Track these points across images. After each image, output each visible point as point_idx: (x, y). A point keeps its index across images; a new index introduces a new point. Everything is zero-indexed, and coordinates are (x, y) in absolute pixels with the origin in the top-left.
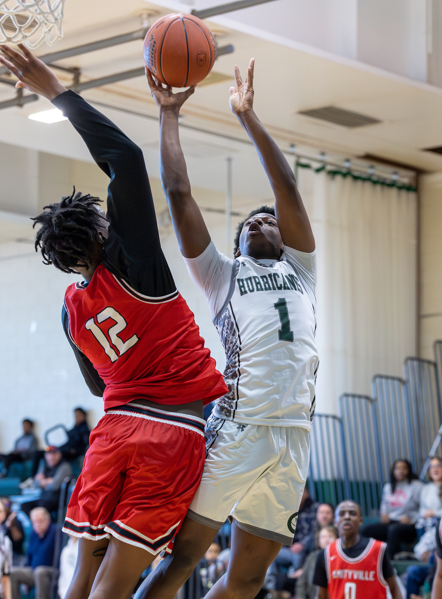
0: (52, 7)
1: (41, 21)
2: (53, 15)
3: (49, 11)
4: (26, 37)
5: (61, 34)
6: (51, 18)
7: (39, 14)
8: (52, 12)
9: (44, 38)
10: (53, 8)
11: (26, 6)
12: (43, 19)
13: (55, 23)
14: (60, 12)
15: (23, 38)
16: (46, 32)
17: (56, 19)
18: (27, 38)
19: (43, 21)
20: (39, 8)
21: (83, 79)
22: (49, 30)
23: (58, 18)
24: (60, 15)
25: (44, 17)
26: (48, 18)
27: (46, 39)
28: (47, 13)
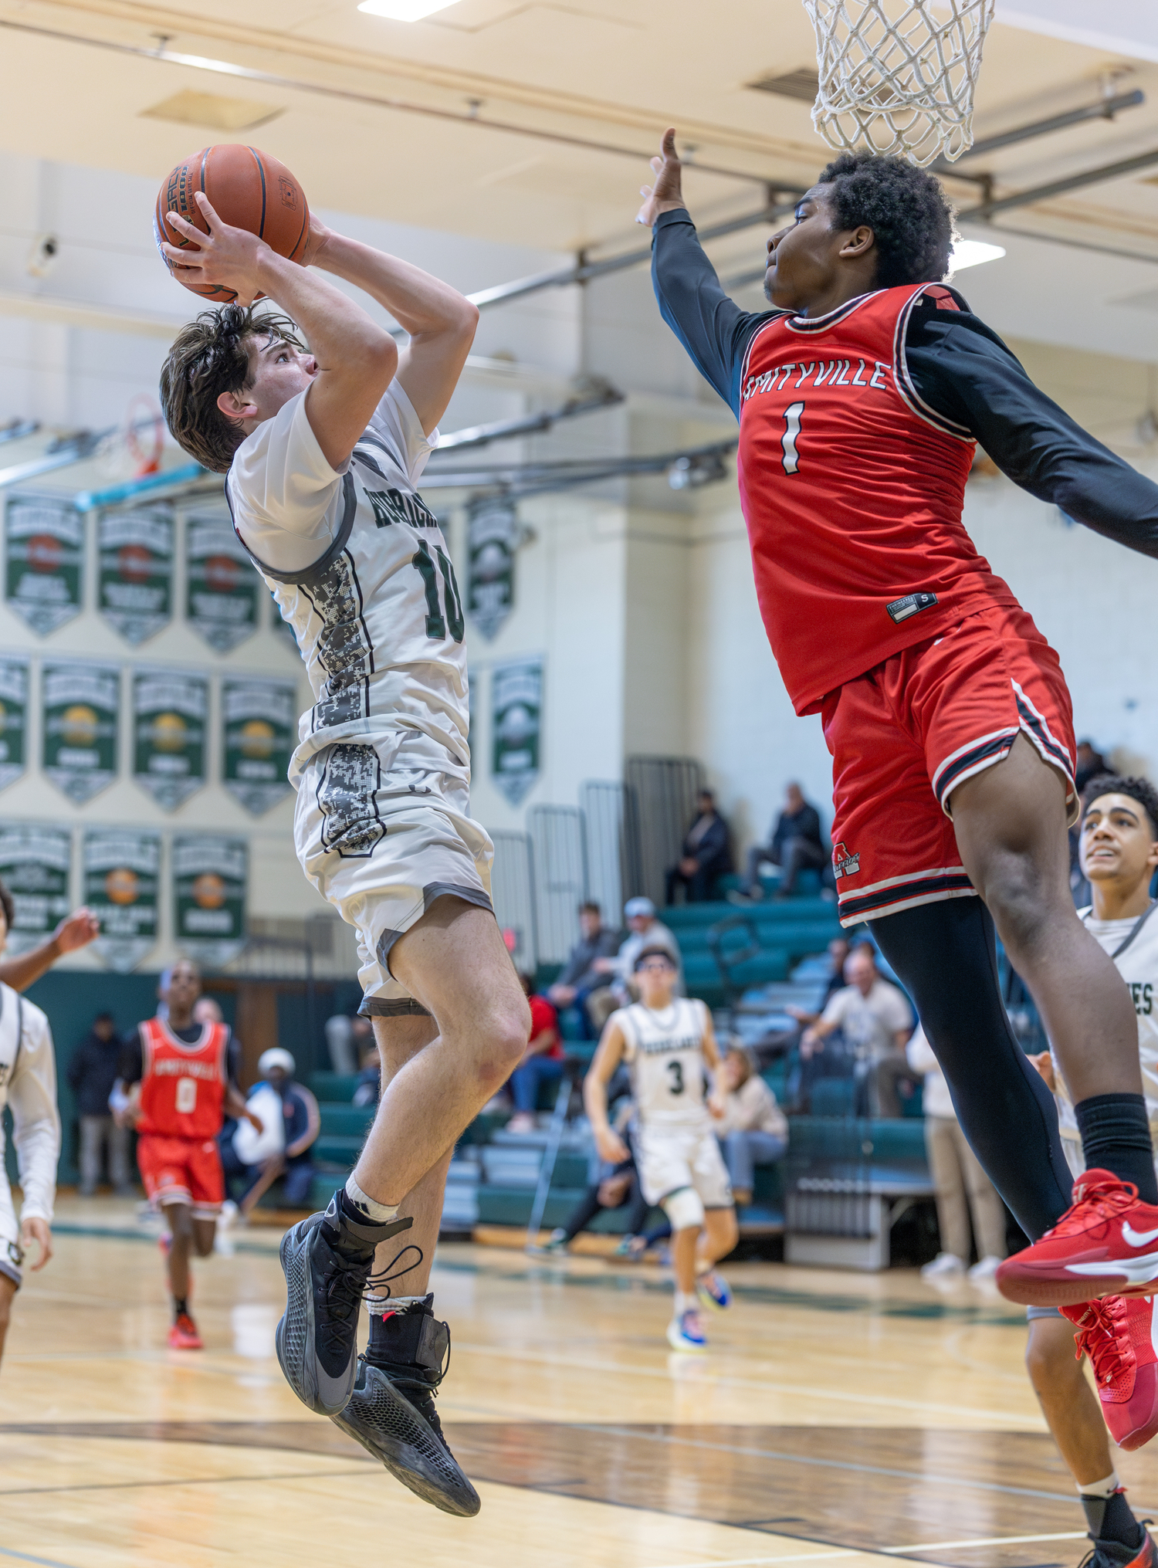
0: (953, 95)
1: (935, 119)
2: (956, 109)
3: (948, 102)
4: (910, 148)
5: (969, 139)
6: (951, 113)
7: (932, 108)
8: (954, 104)
9: (940, 148)
10: (955, 98)
11: (911, 96)
12: (939, 116)
13: (959, 122)
14: (968, 102)
15: (904, 150)
16: (944, 138)
17: (961, 115)
18: (911, 150)
19: (939, 120)
20: (932, 98)
21: (999, 193)
22: (949, 135)
23: (965, 112)
24: (968, 108)
25: (940, 113)
26: (946, 114)
27: (944, 149)
28: (947, 106)
